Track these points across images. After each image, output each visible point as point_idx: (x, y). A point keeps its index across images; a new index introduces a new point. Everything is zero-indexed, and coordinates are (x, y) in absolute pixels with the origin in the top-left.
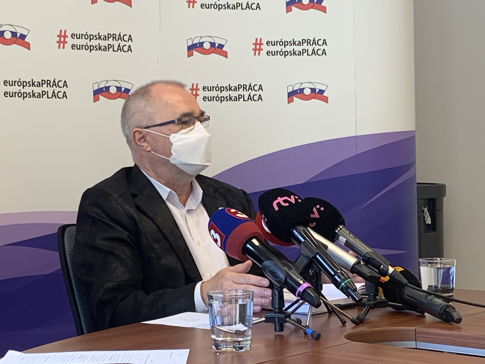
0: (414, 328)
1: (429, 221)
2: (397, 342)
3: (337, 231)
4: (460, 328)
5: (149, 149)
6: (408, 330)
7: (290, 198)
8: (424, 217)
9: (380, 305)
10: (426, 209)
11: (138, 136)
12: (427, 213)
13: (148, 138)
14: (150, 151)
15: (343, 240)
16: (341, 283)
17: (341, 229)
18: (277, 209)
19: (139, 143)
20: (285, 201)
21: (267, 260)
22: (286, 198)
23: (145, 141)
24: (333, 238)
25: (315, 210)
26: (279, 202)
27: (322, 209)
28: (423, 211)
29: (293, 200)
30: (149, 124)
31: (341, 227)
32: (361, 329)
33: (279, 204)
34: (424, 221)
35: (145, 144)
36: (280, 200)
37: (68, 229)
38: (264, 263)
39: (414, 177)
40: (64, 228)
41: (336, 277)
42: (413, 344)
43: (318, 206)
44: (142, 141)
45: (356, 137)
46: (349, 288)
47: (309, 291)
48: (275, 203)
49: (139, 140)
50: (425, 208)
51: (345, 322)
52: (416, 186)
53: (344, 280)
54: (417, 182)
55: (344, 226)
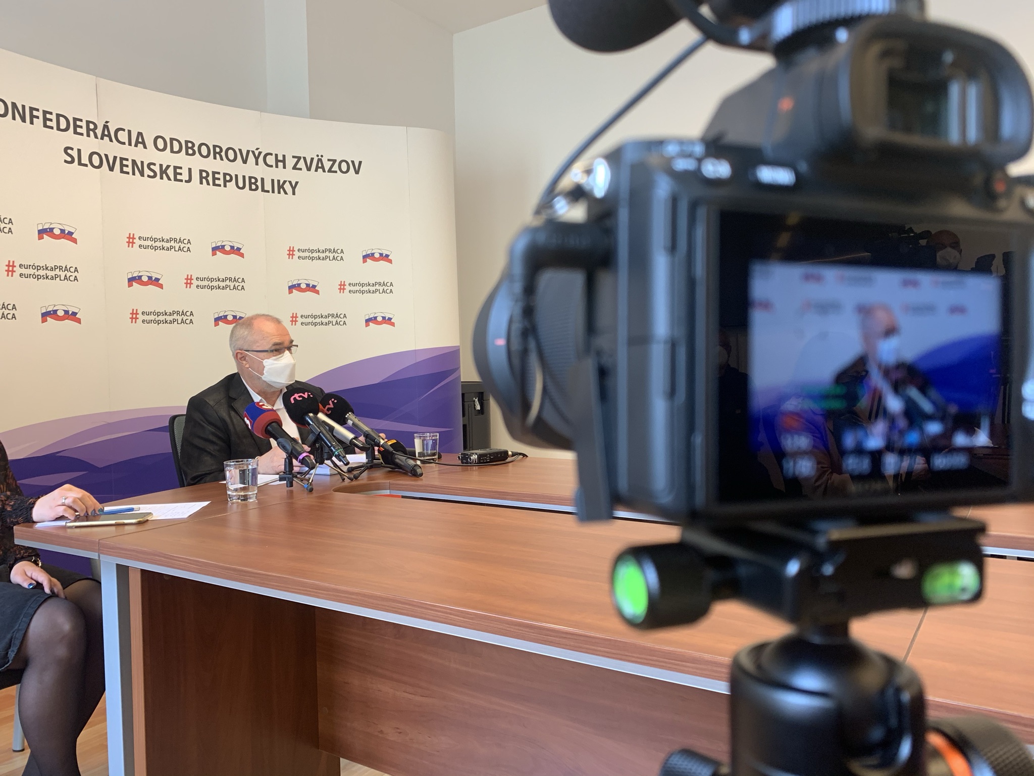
0: (389, 481)
1: (478, 408)
2: (369, 492)
3: (347, 416)
4: (422, 480)
5: (247, 366)
6: (385, 483)
7: (304, 394)
8: (475, 405)
9: (378, 466)
10: (476, 400)
11: (239, 356)
12: (478, 402)
13: (247, 358)
14: (248, 368)
15: (350, 422)
16: (335, 452)
17: (350, 414)
18: (293, 402)
19: (240, 361)
20: (299, 397)
21: (281, 438)
22: (301, 394)
23: (245, 360)
24: (342, 422)
25: (330, 402)
26: (295, 398)
27: (336, 401)
28: (475, 401)
29: (306, 396)
30: (249, 349)
31: (350, 413)
32: (355, 483)
33: (295, 399)
34: (475, 408)
35: (244, 362)
36: (296, 396)
37: (177, 419)
38: (278, 440)
39: (459, 377)
40: (174, 418)
41: (332, 448)
42: (387, 492)
43: (333, 400)
44: (243, 359)
45: (415, 350)
46: (340, 455)
47: (307, 459)
48: (292, 399)
49: (241, 359)
50: (476, 398)
51: (344, 479)
52: (461, 383)
53: (337, 450)
54: (462, 381)
55: (353, 413)
